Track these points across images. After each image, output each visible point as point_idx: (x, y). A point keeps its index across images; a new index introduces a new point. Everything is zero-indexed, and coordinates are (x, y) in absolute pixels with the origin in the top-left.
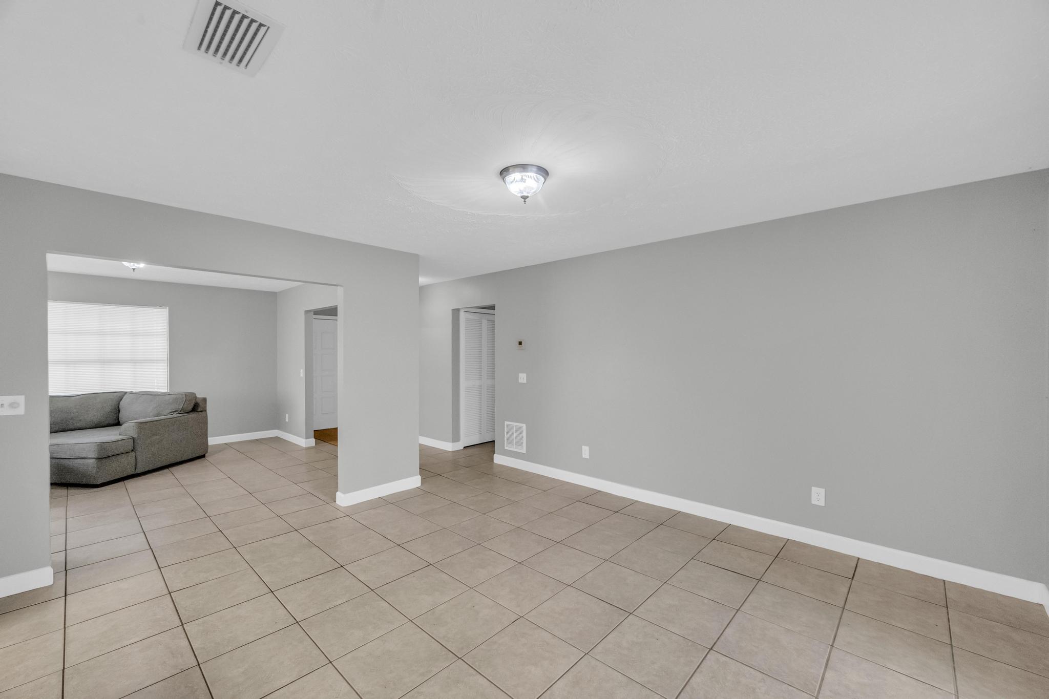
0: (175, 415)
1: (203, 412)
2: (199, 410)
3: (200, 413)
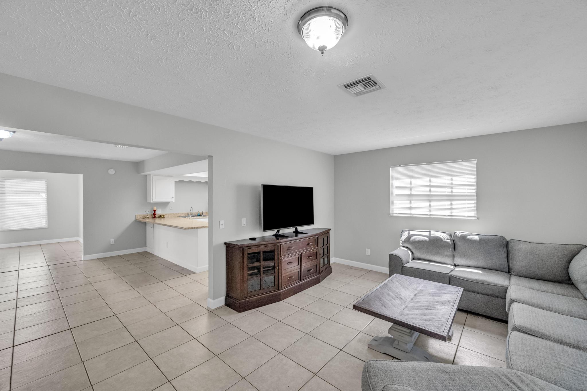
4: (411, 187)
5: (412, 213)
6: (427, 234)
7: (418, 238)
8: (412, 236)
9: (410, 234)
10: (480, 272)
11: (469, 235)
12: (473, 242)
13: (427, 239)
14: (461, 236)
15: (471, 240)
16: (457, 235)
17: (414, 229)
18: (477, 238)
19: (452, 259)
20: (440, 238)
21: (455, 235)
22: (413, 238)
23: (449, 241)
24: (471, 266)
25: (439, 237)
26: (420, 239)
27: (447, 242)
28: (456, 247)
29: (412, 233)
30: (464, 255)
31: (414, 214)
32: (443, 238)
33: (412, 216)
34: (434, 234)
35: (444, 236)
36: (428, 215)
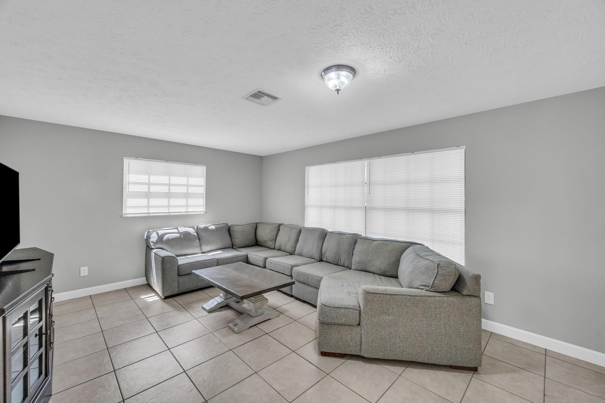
0: (423, 292)
1: (474, 299)
2: (465, 292)
3: (468, 299)
4: (149, 184)
5: (150, 212)
6: (176, 231)
7: (171, 236)
8: (164, 236)
9: (160, 234)
10: (221, 252)
11: (209, 226)
12: (212, 231)
13: (178, 235)
14: (204, 227)
15: (211, 230)
16: (201, 227)
17: (160, 228)
18: (213, 227)
19: (200, 248)
20: (189, 232)
21: (198, 228)
22: (166, 237)
23: (195, 234)
24: (213, 249)
25: (187, 232)
26: (173, 236)
27: (194, 235)
28: (200, 238)
29: (161, 232)
30: (208, 243)
31: (153, 213)
32: (191, 232)
33: (150, 215)
34: (182, 229)
35: (192, 231)
36: (167, 213)
